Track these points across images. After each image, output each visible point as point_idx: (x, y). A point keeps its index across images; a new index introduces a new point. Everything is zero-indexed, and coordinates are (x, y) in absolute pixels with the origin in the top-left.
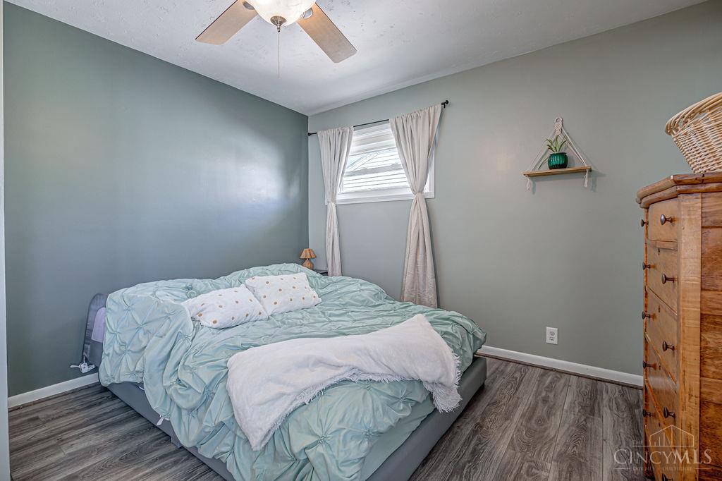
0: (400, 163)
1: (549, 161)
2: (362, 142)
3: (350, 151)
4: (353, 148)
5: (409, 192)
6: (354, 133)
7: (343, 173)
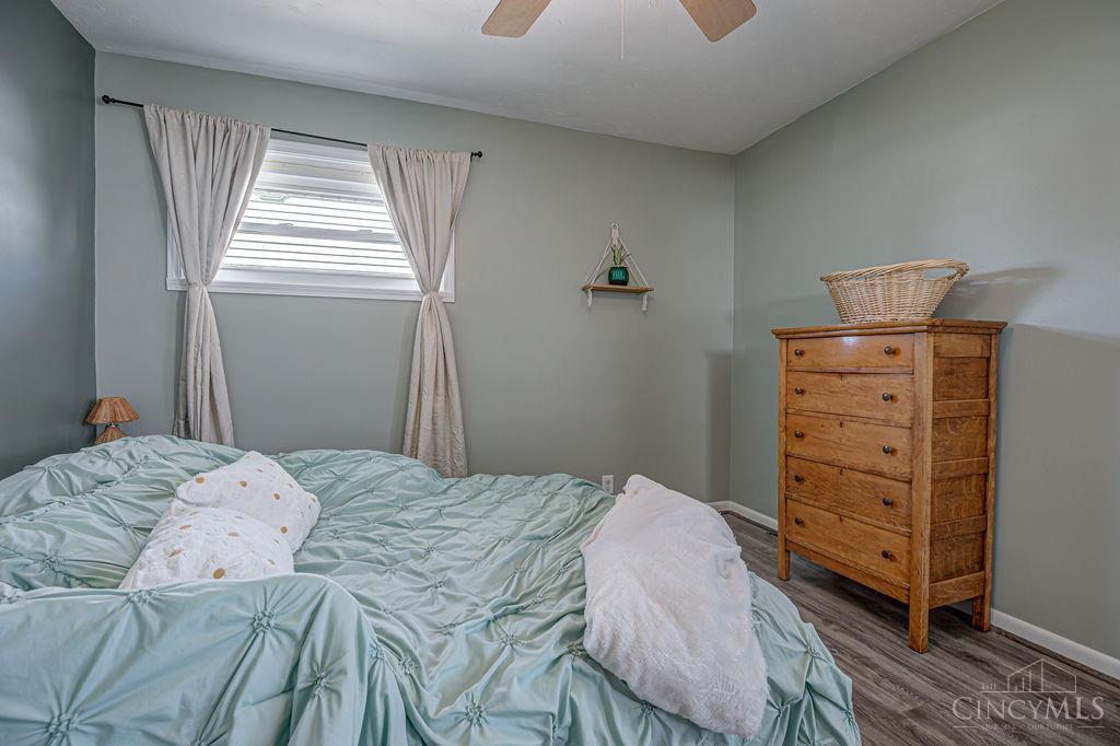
0: (393, 232)
1: (610, 275)
2: (285, 167)
3: (258, 179)
4: (264, 175)
5: (415, 286)
6: (271, 143)
7: (237, 224)
